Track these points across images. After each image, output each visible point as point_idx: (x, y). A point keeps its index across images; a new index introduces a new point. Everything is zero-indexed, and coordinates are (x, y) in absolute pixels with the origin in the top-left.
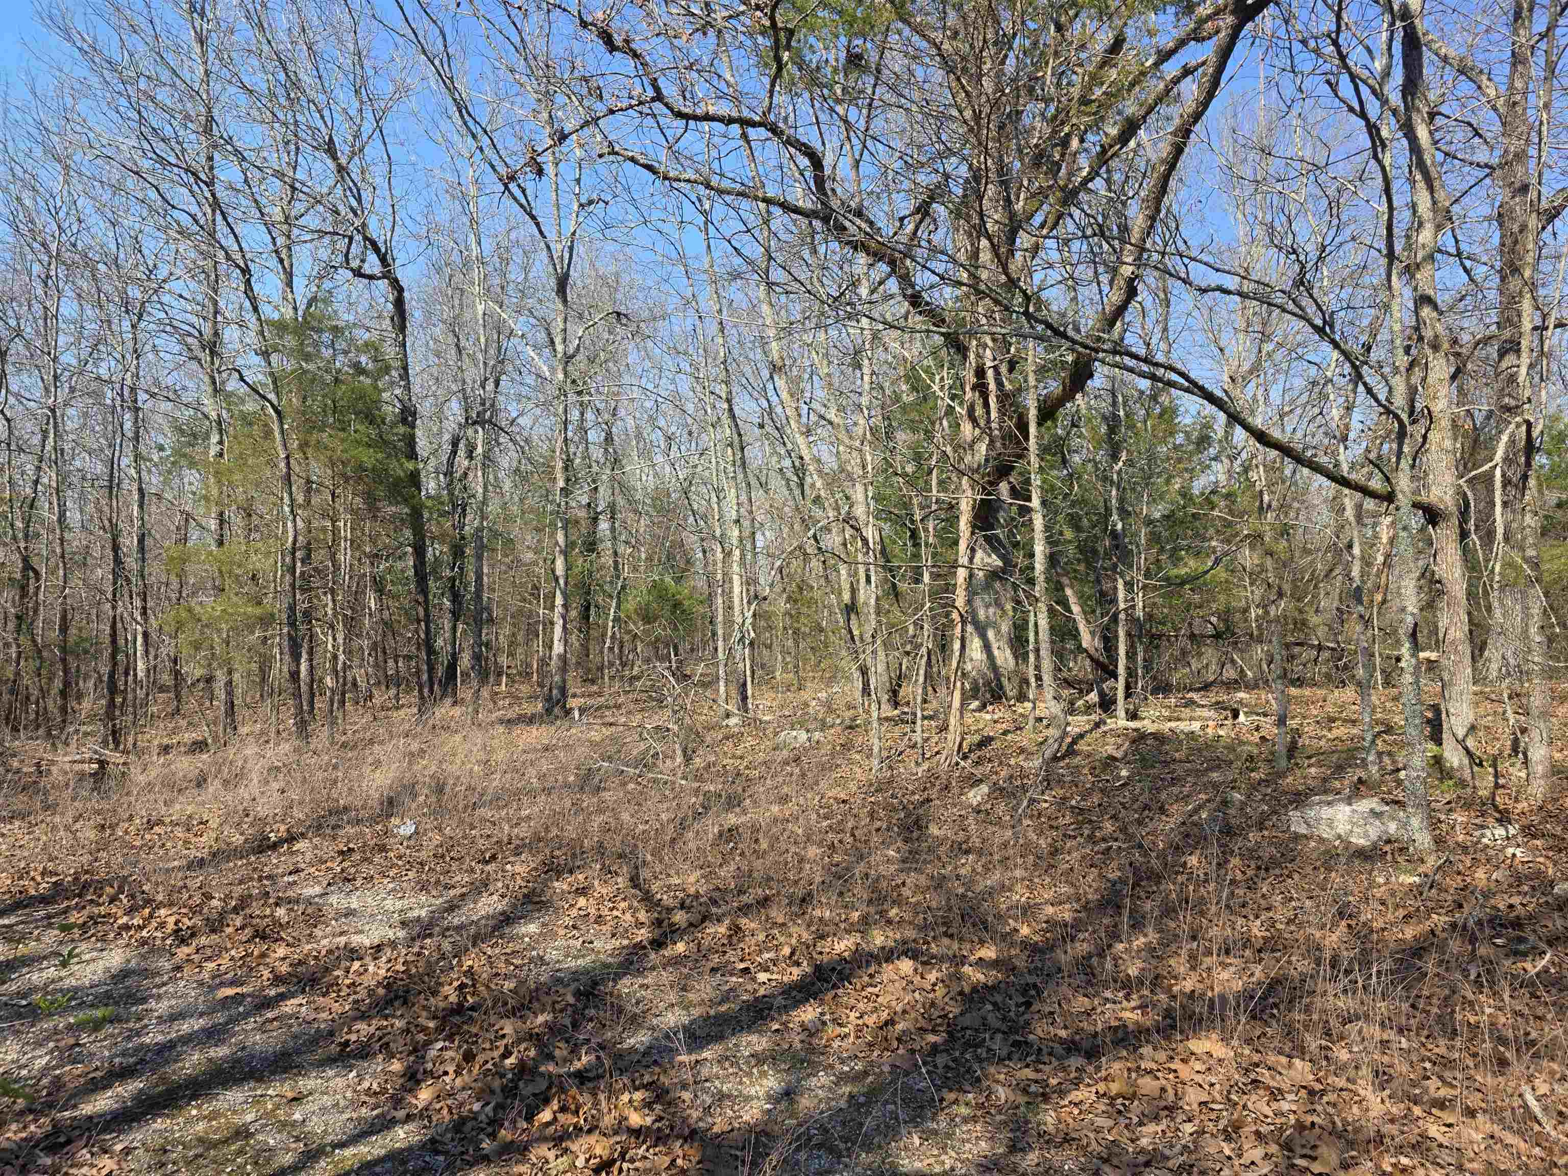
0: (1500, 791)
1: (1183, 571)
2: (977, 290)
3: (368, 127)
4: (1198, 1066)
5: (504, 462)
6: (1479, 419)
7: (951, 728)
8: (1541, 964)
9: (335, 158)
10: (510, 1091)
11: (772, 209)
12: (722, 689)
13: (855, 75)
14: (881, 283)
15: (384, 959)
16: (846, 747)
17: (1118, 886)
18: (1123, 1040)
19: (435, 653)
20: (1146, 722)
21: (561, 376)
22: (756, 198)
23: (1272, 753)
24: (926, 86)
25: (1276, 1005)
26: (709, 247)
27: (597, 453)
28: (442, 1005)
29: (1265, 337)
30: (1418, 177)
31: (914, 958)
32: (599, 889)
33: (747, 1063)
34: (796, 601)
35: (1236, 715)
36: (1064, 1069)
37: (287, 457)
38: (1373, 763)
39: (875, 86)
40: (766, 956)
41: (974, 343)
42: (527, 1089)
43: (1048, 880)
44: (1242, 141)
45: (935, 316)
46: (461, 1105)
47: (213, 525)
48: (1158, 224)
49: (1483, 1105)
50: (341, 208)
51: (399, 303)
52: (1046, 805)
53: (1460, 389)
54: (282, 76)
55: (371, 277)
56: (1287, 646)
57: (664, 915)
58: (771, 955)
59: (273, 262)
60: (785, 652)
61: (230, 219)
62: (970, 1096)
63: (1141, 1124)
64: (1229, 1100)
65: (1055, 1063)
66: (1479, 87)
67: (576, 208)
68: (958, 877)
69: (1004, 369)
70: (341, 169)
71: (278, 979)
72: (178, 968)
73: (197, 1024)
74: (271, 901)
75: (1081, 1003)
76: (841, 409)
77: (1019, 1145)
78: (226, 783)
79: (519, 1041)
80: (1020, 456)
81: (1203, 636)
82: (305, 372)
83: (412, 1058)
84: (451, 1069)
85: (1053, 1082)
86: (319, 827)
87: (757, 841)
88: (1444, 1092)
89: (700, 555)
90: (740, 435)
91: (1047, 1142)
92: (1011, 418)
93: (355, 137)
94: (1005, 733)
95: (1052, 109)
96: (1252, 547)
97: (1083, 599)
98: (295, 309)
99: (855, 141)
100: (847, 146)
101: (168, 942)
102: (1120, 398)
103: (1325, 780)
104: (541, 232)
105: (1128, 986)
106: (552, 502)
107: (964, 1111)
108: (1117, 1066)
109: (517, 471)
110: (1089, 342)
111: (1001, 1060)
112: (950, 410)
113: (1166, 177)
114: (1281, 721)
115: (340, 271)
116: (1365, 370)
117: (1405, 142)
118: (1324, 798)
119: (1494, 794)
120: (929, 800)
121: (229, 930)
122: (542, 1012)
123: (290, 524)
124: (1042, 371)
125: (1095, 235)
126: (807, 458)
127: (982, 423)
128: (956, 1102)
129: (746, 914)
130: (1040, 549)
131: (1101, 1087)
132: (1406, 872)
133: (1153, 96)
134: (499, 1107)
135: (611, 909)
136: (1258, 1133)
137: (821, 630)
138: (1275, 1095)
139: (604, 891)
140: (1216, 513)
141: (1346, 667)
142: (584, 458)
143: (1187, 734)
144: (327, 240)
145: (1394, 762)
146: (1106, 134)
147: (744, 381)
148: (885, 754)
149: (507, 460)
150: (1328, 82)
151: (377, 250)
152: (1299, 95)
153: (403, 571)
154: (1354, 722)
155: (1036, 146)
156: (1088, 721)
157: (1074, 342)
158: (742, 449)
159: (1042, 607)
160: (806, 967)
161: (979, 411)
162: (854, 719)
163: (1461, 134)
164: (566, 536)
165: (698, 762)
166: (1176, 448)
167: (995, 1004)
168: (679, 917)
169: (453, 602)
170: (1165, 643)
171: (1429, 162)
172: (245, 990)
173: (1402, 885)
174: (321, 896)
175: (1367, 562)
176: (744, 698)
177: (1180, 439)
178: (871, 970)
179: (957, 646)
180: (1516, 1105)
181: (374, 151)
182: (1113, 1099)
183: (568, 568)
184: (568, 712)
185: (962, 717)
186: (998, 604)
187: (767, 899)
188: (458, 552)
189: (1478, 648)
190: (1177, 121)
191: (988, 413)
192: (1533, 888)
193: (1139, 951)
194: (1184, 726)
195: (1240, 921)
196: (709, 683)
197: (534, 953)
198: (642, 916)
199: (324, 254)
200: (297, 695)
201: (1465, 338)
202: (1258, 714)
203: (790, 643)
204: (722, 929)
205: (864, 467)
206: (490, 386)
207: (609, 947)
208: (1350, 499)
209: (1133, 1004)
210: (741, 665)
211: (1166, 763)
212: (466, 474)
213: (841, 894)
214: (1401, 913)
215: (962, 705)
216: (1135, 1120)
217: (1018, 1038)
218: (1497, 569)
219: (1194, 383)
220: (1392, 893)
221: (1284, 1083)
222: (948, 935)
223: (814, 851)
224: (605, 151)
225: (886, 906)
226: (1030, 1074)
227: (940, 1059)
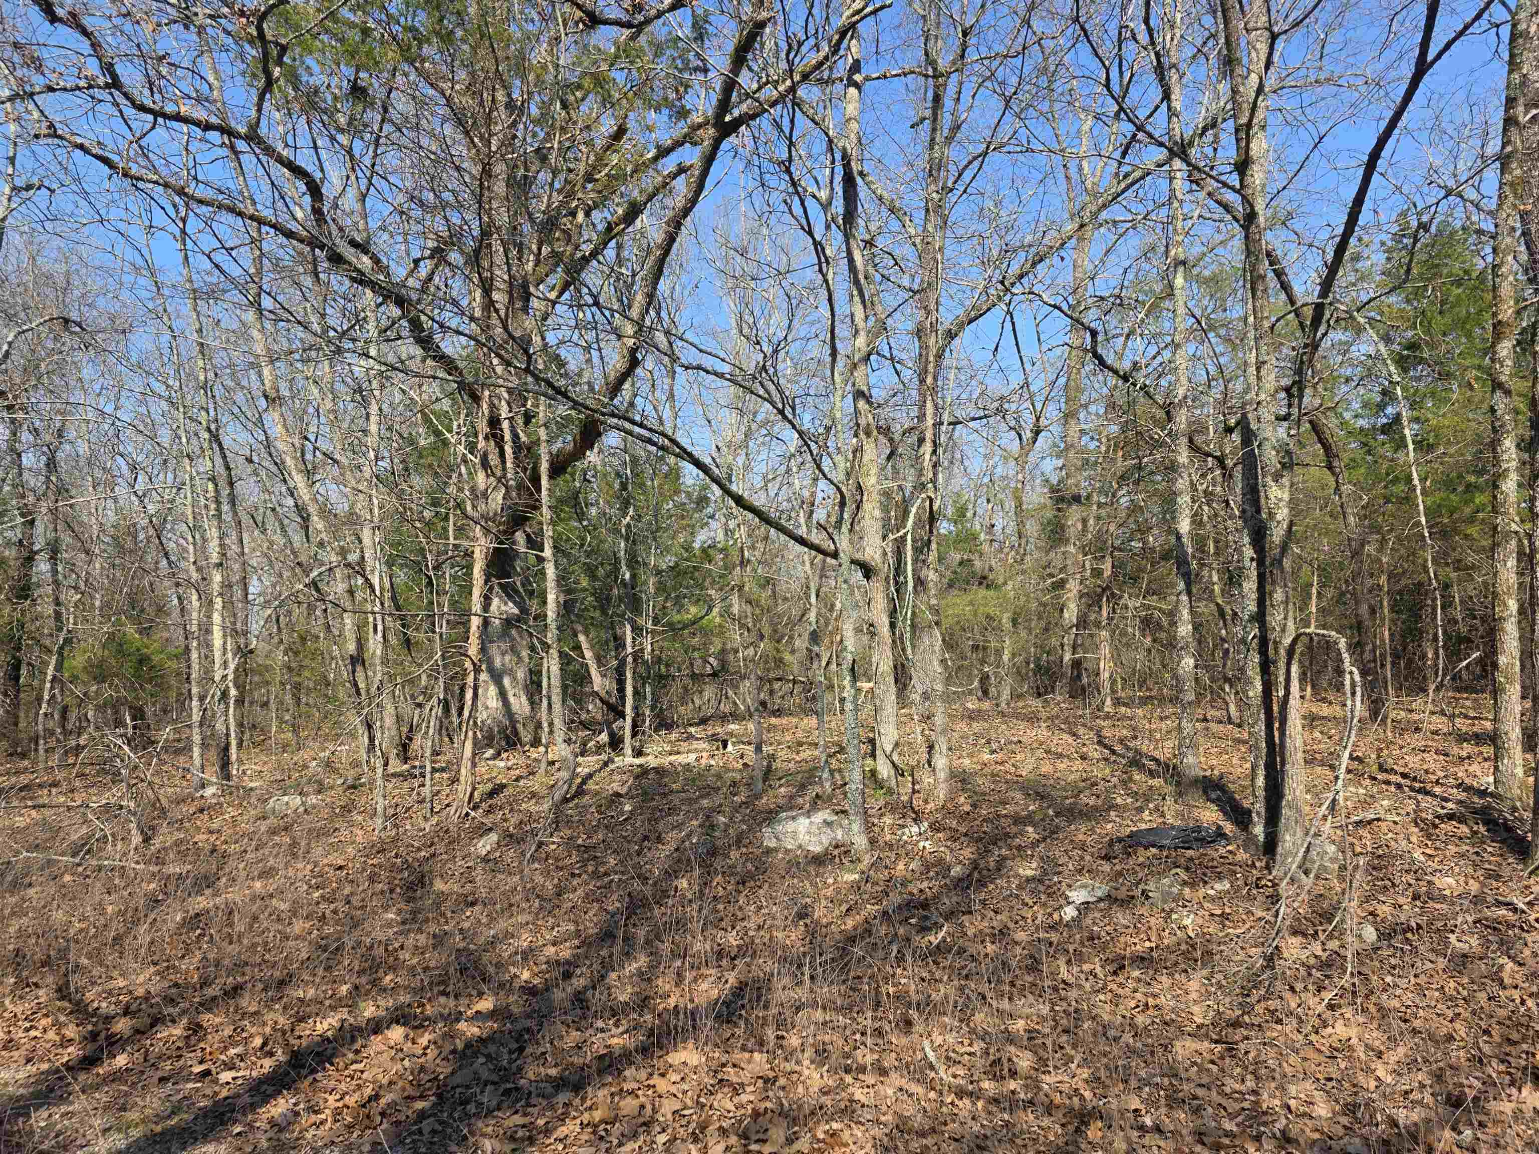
0: (916, 796)
1: (685, 617)
4: (675, 1077)
7: (462, 779)
8: (941, 935)
11: (265, 229)
12: (197, 755)
13: (361, 107)
16: (347, 809)
17: (616, 917)
18: (610, 1066)
20: (649, 758)
22: (242, 214)
23: (752, 778)
25: (743, 1006)
26: (186, 258)
27: (34, 481)
31: (406, 1023)
32: (11, 1007)
34: (296, 653)
35: (725, 747)
36: (552, 1108)
38: (827, 779)
39: (382, 123)
40: (232, 1052)
41: (487, 393)
43: (551, 921)
45: (447, 363)
52: (553, 847)
57: (101, 1026)
58: (238, 1050)
63: (620, 1145)
64: (699, 1103)
65: (544, 1103)
66: (904, 226)
67: (9, 190)
68: (461, 931)
69: (520, 421)
75: (573, 1038)
80: (533, 508)
81: (702, 676)
85: (541, 1122)
89: (176, 601)
90: (228, 468)
92: (525, 470)
94: (517, 780)
97: (596, 642)
99: (360, 174)
102: (628, 458)
103: (791, 798)
105: (615, 1012)
108: (601, 1093)
111: (489, 1113)
113: (662, 262)
114: (758, 749)
116: (815, 448)
118: (790, 814)
119: (912, 798)
120: (435, 855)
126: (306, 498)
127: (497, 472)
129: (209, 1010)
130: (552, 597)
131: (586, 1117)
132: (849, 871)
133: (653, 186)
135: (27, 1030)
136: (721, 1128)
137: (328, 684)
138: (737, 1089)
139: (19, 1010)
140: (712, 565)
143: (684, 767)
145: (843, 777)
146: (612, 213)
147: (236, 410)
148: (391, 811)
155: (545, 212)
156: (597, 762)
157: (576, 402)
158: (231, 484)
159: (554, 653)
160: (281, 1055)
161: (493, 459)
162: (357, 778)
165: (157, 842)
167: (488, 1056)
168: (122, 1026)
170: (671, 683)
173: (846, 882)
176: (225, 764)
177: (683, 498)
178: (357, 1046)
179: (469, 695)
182: (596, 1126)
185: (474, 765)
186: (513, 650)
187: (237, 987)
190: (671, 212)
191: (503, 462)
192: (937, 873)
193: (630, 977)
194: (681, 759)
195: (719, 934)
196: (182, 749)
198: (71, 1031)
202: (742, 743)
203: (288, 698)
204: (177, 1031)
205: (373, 510)
207: (21, 1075)
208: (807, 555)
209: (621, 1029)
211: (665, 795)
214: (844, 908)
215: (474, 755)
216: (615, 1142)
217: (509, 1086)
218: (909, 615)
219: (684, 450)
220: (838, 891)
221: (745, 1077)
222: (444, 993)
223: (299, 926)
224: (45, 131)
225: (381, 973)
226: (518, 1119)
227: (427, 1125)
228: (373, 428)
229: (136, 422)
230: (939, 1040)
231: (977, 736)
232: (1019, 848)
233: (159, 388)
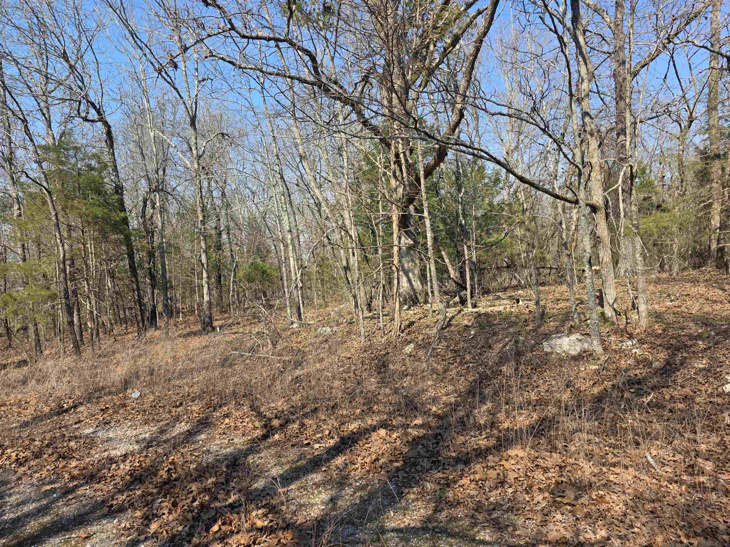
0: (629, 325)
1: (492, 240)
2: (392, 117)
3: (84, 46)
4: (513, 462)
5: (171, 210)
6: (610, 164)
7: (396, 319)
8: (649, 398)
9: (68, 61)
10: (196, 519)
11: (294, 81)
12: (289, 311)
13: (328, 16)
14: (349, 115)
15: (128, 461)
16: (349, 333)
17: (473, 384)
18: (480, 454)
19: (144, 305)
20: (480, 308)
21: (196, 166)
22: (285, 76)
23: (534, 317)
24: (363, 21)
25: (543, 430)
26: (264, 100)
27: (218, 202)
28: (159, 480)
29: (520, 133)
30: (581, 59)
31: (386, 428)
32: (235, 413)
33: (312, 488)
34: (321, 266)
35: (518, 302)
36: (455, 471)
37: (56, 214)
38: (576, 318)
39: (338, 21)
40: (318, 436)
41: (393, 142)
42: (205, 517)
43: (443, 384)
44: (505, 45)
45: (375, 130)
46: (173, 528)
47: (20, 251)
48: (471, 84)
49: (631, 463)
50: (73, 86)
51: (109, 133)
52: (440, 350)
53: (602, 152)
54: (35, 20)
55: (93, 121)
56: (538, 269)
57: (267, 422)
58: (320, 435)
59: (39, 115)
60: (318, 290)
61: (13, 95)
62: (415, 489)
63: (490, 491)
64: (527, 475)
65: (451, 468)
66: (603, 18)
67: (196, 83)
68: (403, 387)
69: (408, 153)
70: (71, 67)
71: (73, 478)
72: (20, 479)
73: (32, 506)
74: (66, 439)
75: (461, 439)
76: (335, 175)
77: (438, 509)
78: (38, 381)
79: (199, 493)
80: (417, 194)
81: (502, 267)
82: (61, 171)
83: (146, 509)
84: (166, 512)
85: (451, 477)
86: (90, 398)
87: (310, 381)
88: (615, 460)
89: (274, 247)
90: (288, 189)
91: (450, 506)
92: (412, 176)
93: (78, 51)
94: (420, 319)
95: (421, 31)
96: (520, 227)
97: (449, 255)
98: (54, 138)
99: (331, 47)
100: (327, 50)
101: (13, 466)
102: (460, 164)
103: (557, 327)
104: (180, 95)
105: (480, 428)
106: (197, 228)
107: (412, 496)
108: (478, 466)
109: (178, 213)
110: (444, 140)
111: (427, 470)
112: (385, 174)
113: (473, 63)
114: (537, 303)
115: (75, 118)
116: (562, 146)
117: (574, 44)
118: (557, 335)
119: (626, 327)
120: (388, 353)
121: (46, 456)
122: (211, 477)
123: (61, 248)
124: (425, 154)
125: (444, 90)
126: (321, 199)
127: (400, 179)
128: (408, 493)
129: (307, 417)
130: (429, 235)
131: (472, 477)
132: (593, 364)
133: (465, 24)
134: (192, 527)
135: (242, 423)
136: (540, 489)
137: (334, 279)
138: (546, 470)
139: (237, 414)
140: (504, 213)
141: (562, 276)
142: (212, 205)
143: (498, 312)
144: (67, 103)
145: (585, 317)
146: (446, 42)
147: (288, 163)
148: (367, 334)
149: (173, 208)
150: (540, 17)
151: (94, 107)
152: (528, 23)
153: (124, 266)
154: (567, 300)
155: (414, 49)
156: (456, 310)
157: (438, 140)
158: (290, 196)
159: (432, 261)
160: (337, 439)
161: (398, 173)
162: (352, 319)
163: (597, 39)
164: (206, 243)
165: (279, 347)
166: (486, 184)
167: (423, 445)
168: (276, 423)
169: (151, 280)
170: (486, 272)
171: (584, 52)
172: (56, 486)
173: (591, 370)
174: (93, 433)
175: (568, 229)
176: (300, 315)
177: (487, 180)
178: (367, 436)
179: (396, 282)
180: (644, 461)
181: (88, 57)
182: (477, 481)
183: (208, 258)
184: (214, 329)
185: (400, 314)
186: (413, 261)
187: (316, 409)
188: (151, 255)
189: (616, 262)
190: (476, 36)
191: (402, 174)
192: (644, 366)
193: (484, 412)
194: (496, 309)
195: (526, 393)
196: (282, 308)
197: (205, 448)
198: (257, 424)
199: (67, 110)
200: (73, 333)
201: (603, 129)
202: (527, 300)
203: (320, 286)
204: (296, 426)
205: (347, 202)
206: (161, 172)
207: (241, 441)
208: (560, 203)
209: (483, 437)
210: (297, 299)
211: (490, 326)
212: (152, 217)
213: (350, 402)
214: (592, 383)
215: (400, 308)
216: (488, 490)
217: (434, 459)
218: (622, 231)
219: (491, 156)
220: (587, 374)
221: (549, 463)
222: (400, 415)
223: (337, 383)
224: (208, 55)
225: (372, 405)
226: (440, 475)
227: (401, 474)
228: (346, 164)
229: (253, 174)
230: (654, 453)
231: (661, 292)
232: (694, 353)
233: (259, 158)
